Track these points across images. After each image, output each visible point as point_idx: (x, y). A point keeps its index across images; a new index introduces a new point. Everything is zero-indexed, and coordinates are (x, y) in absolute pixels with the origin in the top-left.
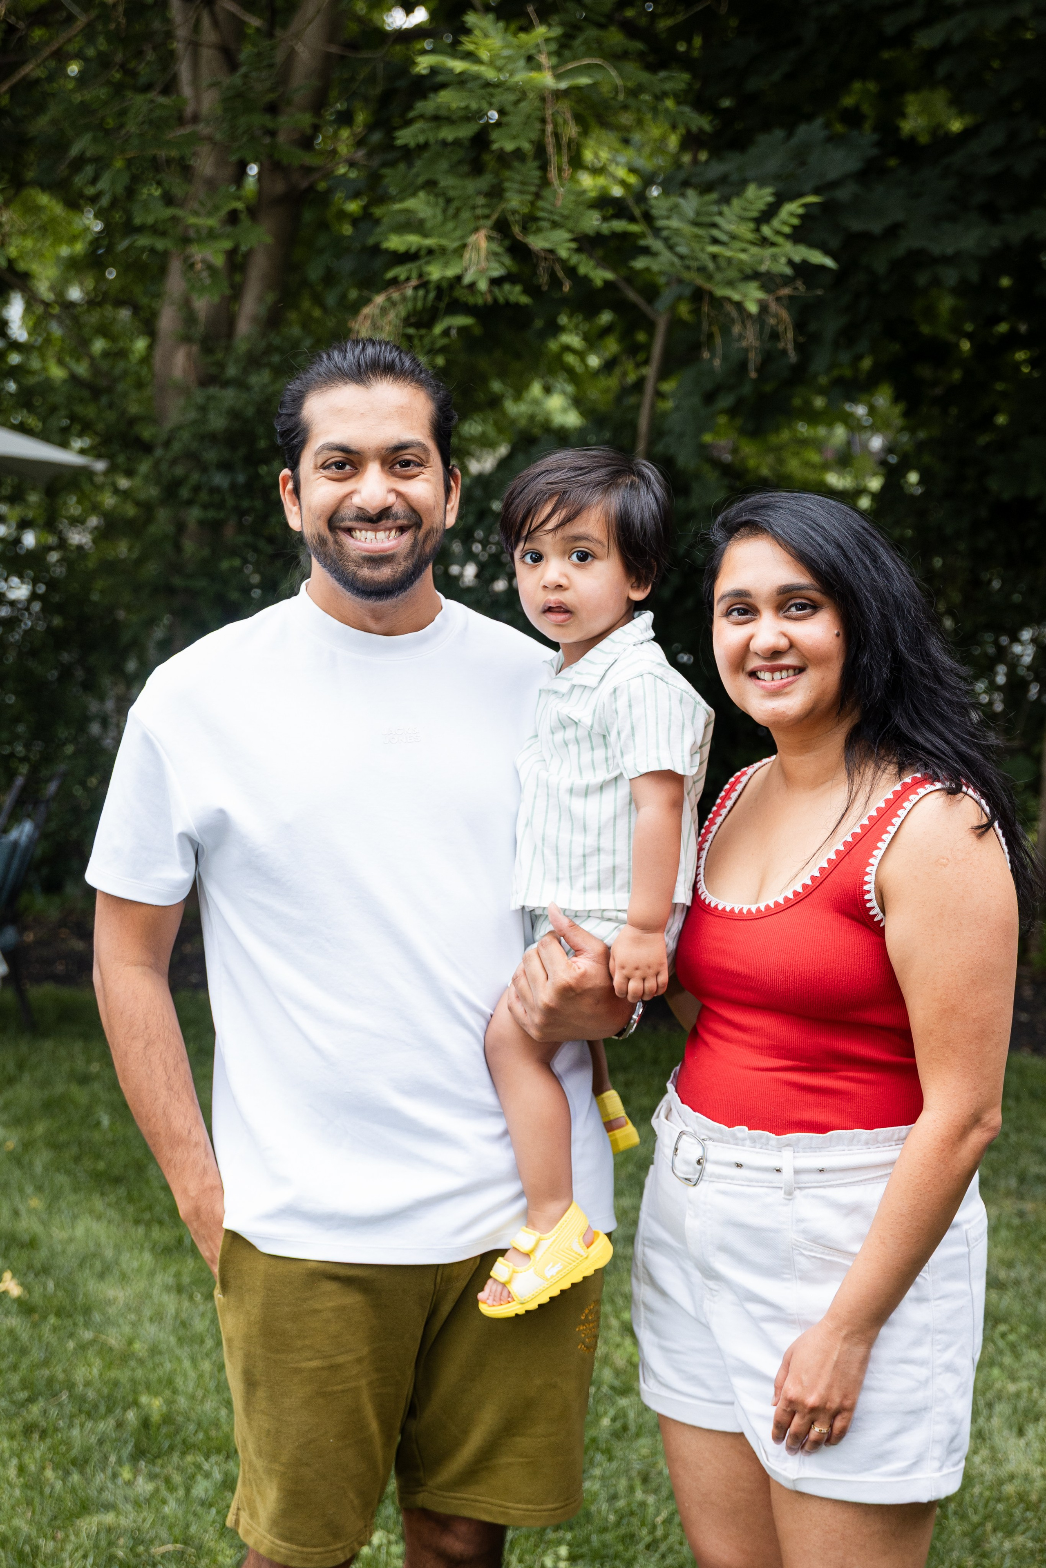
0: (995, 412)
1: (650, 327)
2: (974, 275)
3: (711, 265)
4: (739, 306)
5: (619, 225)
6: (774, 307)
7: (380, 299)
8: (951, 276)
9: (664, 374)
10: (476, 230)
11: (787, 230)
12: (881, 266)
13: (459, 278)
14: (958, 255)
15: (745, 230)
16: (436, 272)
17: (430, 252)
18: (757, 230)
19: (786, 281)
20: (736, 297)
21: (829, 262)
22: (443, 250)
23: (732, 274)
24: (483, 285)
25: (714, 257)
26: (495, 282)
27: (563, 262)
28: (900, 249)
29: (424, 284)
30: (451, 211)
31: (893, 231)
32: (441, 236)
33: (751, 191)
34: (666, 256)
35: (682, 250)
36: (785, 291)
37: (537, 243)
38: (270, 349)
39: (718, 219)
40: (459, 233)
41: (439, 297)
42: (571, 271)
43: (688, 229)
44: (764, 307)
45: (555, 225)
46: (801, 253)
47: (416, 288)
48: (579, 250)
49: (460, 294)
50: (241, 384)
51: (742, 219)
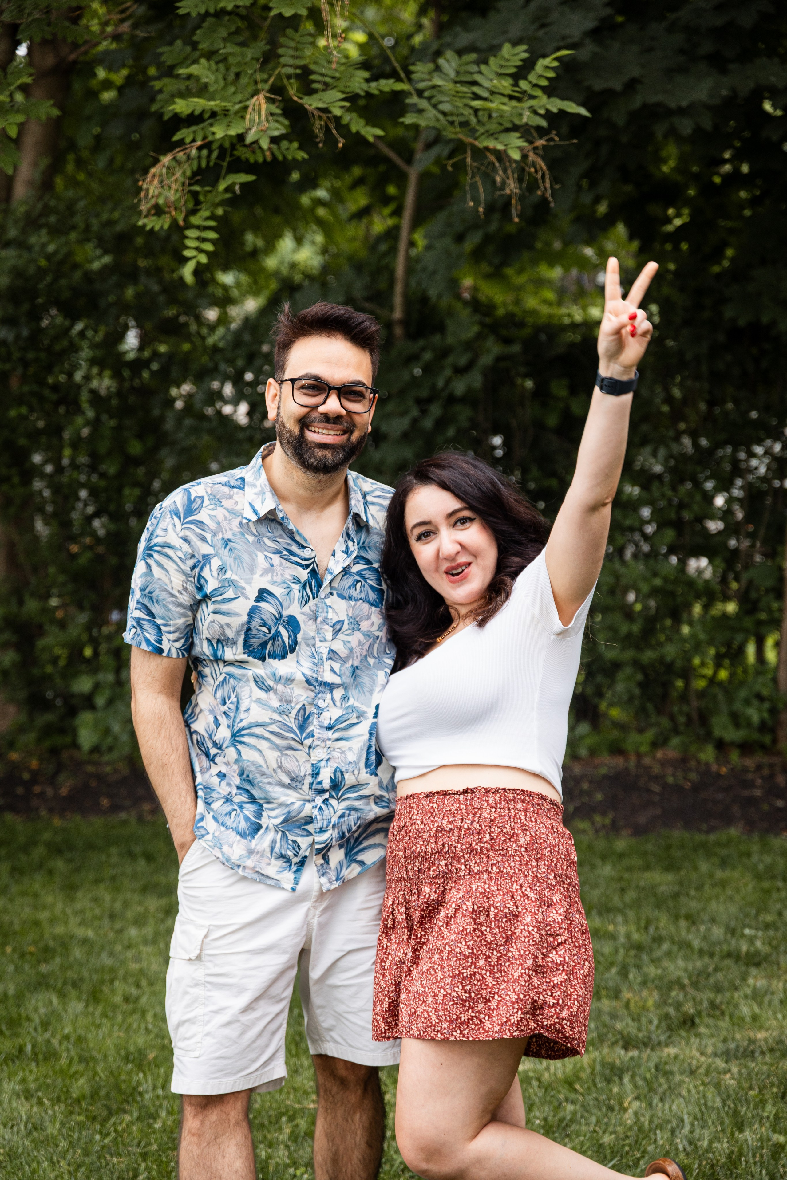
1: (402, 179)
2: (707, 124)
3: (473, 120)
4: (500, 156)
5: (387, 85)
6: (532, 157)
7: (166, 160)
8: (686, 126)
9: (417, 223)
10: (256, 93)
11: (544, 83)
12: (620, 118)
13: (241, 137)
14: (692, 106)
15: (506, 85)
16: (219, 132)
17: (214, 114)
18: (516, 84)
19: (541, 131)
20: (500, 147)
21: (583, 111)
22: (226, 113)
23: (493, 127)
24: (265, 144)
25: (476, 111)
26: (274, 140)
27: (337, 119)
28: (637, 102)
29: (207, 145)
30: (231, 76)
31: (632, 85)
32: (223, 99)
33: (506, 50)
34: (431, 113)
35: (445, 107)
36: (540, 143)
37: (312, 103)
38: (47, 211)
39: (477, 78)
40: (239, 97)
41: (221, 156)
42: (344, 129)
43: (449, 86)
44: (525, 157)
45: (327, 86)
46: (555, 105)
47: (200, 149)
48: (349, 110)
49: (242, 153)
50: (21, 244)
51: (500, 75)
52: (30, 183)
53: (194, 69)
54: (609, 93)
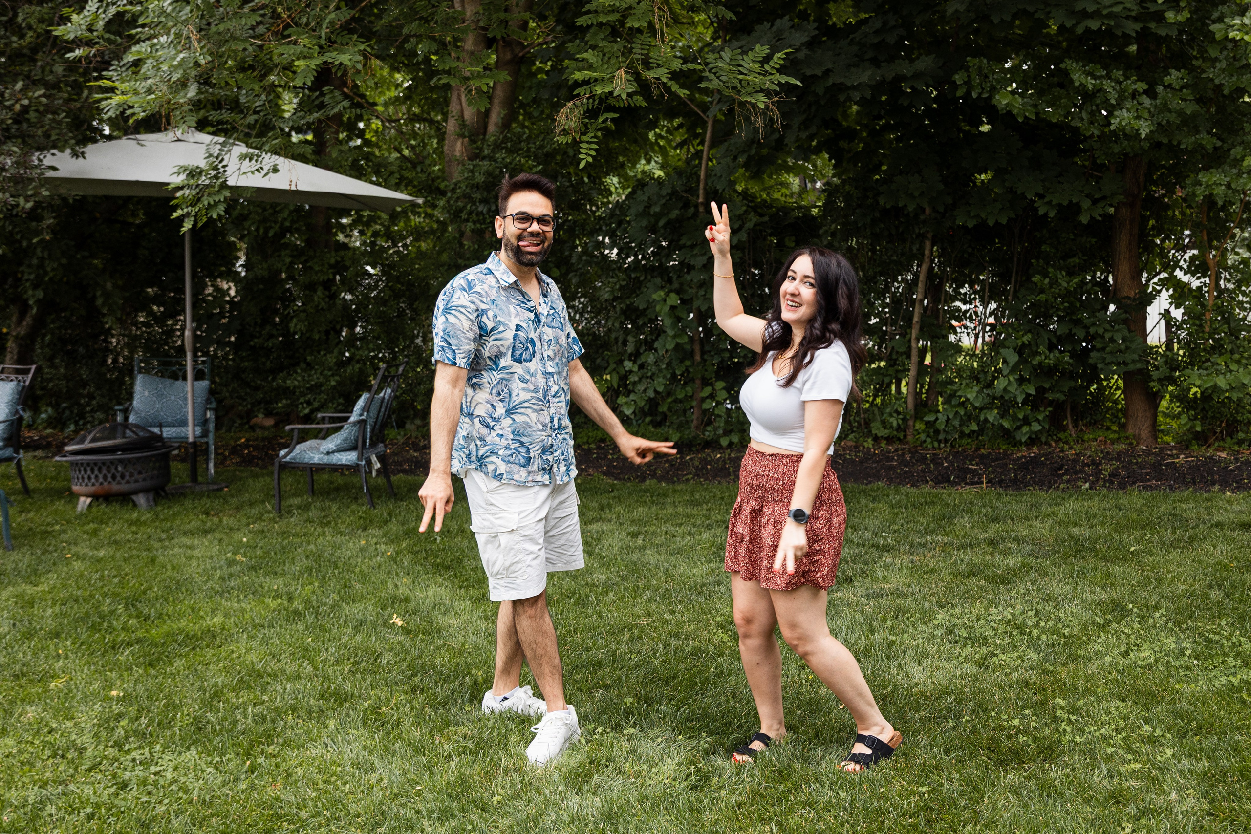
0: (881, 164)
1: (704, 124)
2: (868, 94)
3: (739, 86)
4: (754, 106)
5: (691, 66)
6: (771, 106)
7: (570, 104)
8: (856, 96)
9: (712, 148)
10: (619, 68)
11: (778, 66)
12: (820, 91)
13: (611, 93)
14: (859, 84)
15: (757, 67)
16: (599, 90)
17: (596, 80)
18: (762, 67)
19: (777, 94)
20: (753, 101)
21: (799, 83)
22: (603, 79)
23: (750, 89)
24: (624, 97)
25: (741, 81)
26: (630, 95)
27: (664, 84)
28: (830, 82)
29: (592, 97)
30: (606, 58)
31: (827, 72)
32: (601, 72)
33: (758, 47)
34: (716, 81)
35: (724, 78)
36: (776, 99)
37: (650, 75)
38: (506, 140)
39: (742, 62)
40: (610, 70)
41: (600, 103)
42: (668, 90)
43: (726, 67)
44: (767, 107)
45: (659, 66)
46: (784, 79)
47: (588, 99)
48: (670, 79)
49: (611, 101)
50: (491, 158)
51: (753, 61)
52: (496, 124)
53: (585, 55)
54: (814, 77)
